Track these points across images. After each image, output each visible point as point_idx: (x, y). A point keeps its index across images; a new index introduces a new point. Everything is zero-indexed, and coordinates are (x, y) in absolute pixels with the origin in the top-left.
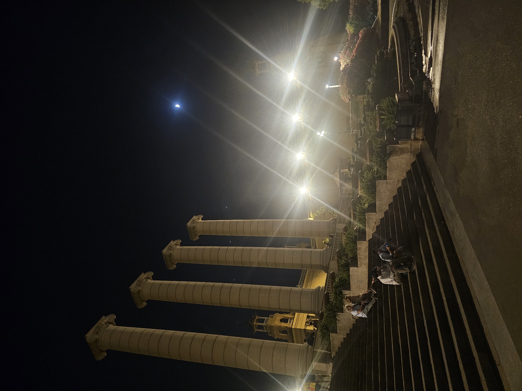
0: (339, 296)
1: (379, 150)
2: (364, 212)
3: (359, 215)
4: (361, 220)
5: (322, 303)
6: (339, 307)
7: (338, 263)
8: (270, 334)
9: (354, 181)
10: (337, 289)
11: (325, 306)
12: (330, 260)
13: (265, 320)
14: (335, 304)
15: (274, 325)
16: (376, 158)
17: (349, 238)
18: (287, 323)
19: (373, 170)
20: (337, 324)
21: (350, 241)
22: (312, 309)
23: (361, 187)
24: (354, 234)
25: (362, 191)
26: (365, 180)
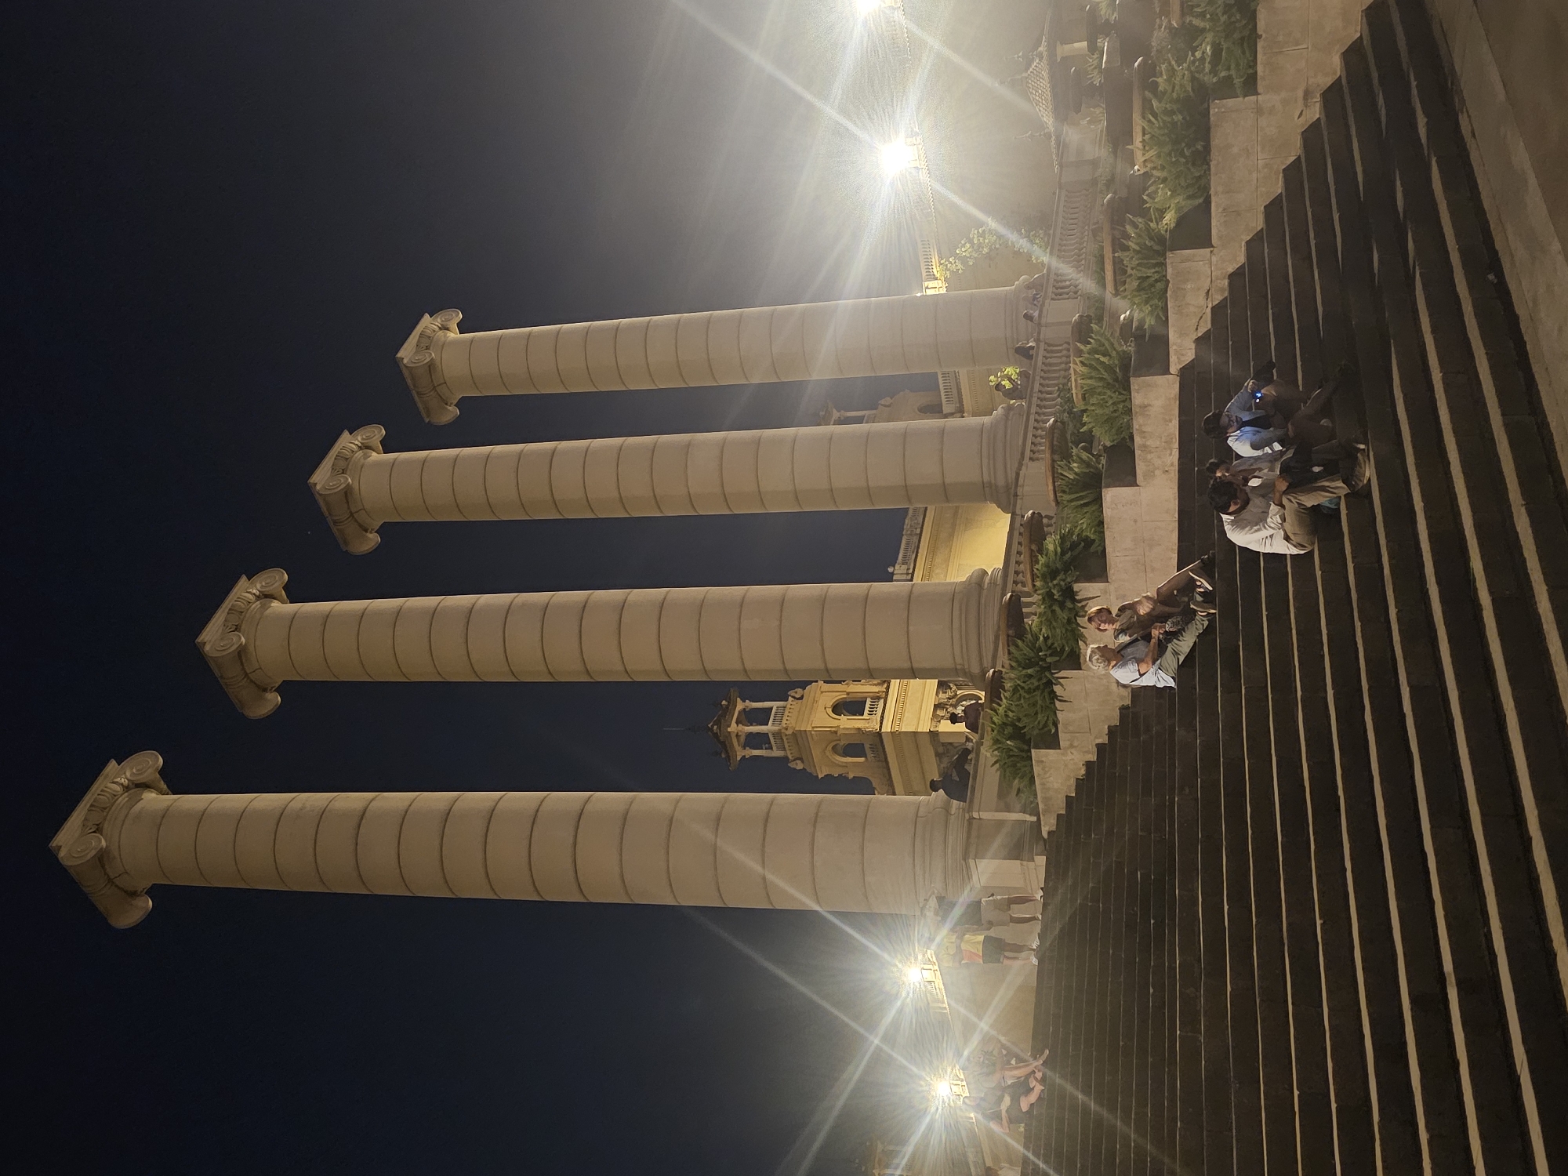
0: (1062, 605)
3: (1138, 265)
4: (1146, 284)
5: (997, 638)
6: (1063, 649)
7: (1055, 476)
8: (798, 761)
10: (1055, 582)
11: (1009, 650)
13: (773, 712)
14: (1046, 639)
17: (1096, 369)
18: (862, 715)
20: (1060, 715)
21: (1101, 379)
22: (959, 660)
23: (1144, 135)
24: (1116, 345)
25: (1147, 156)
26: (1160, 101)
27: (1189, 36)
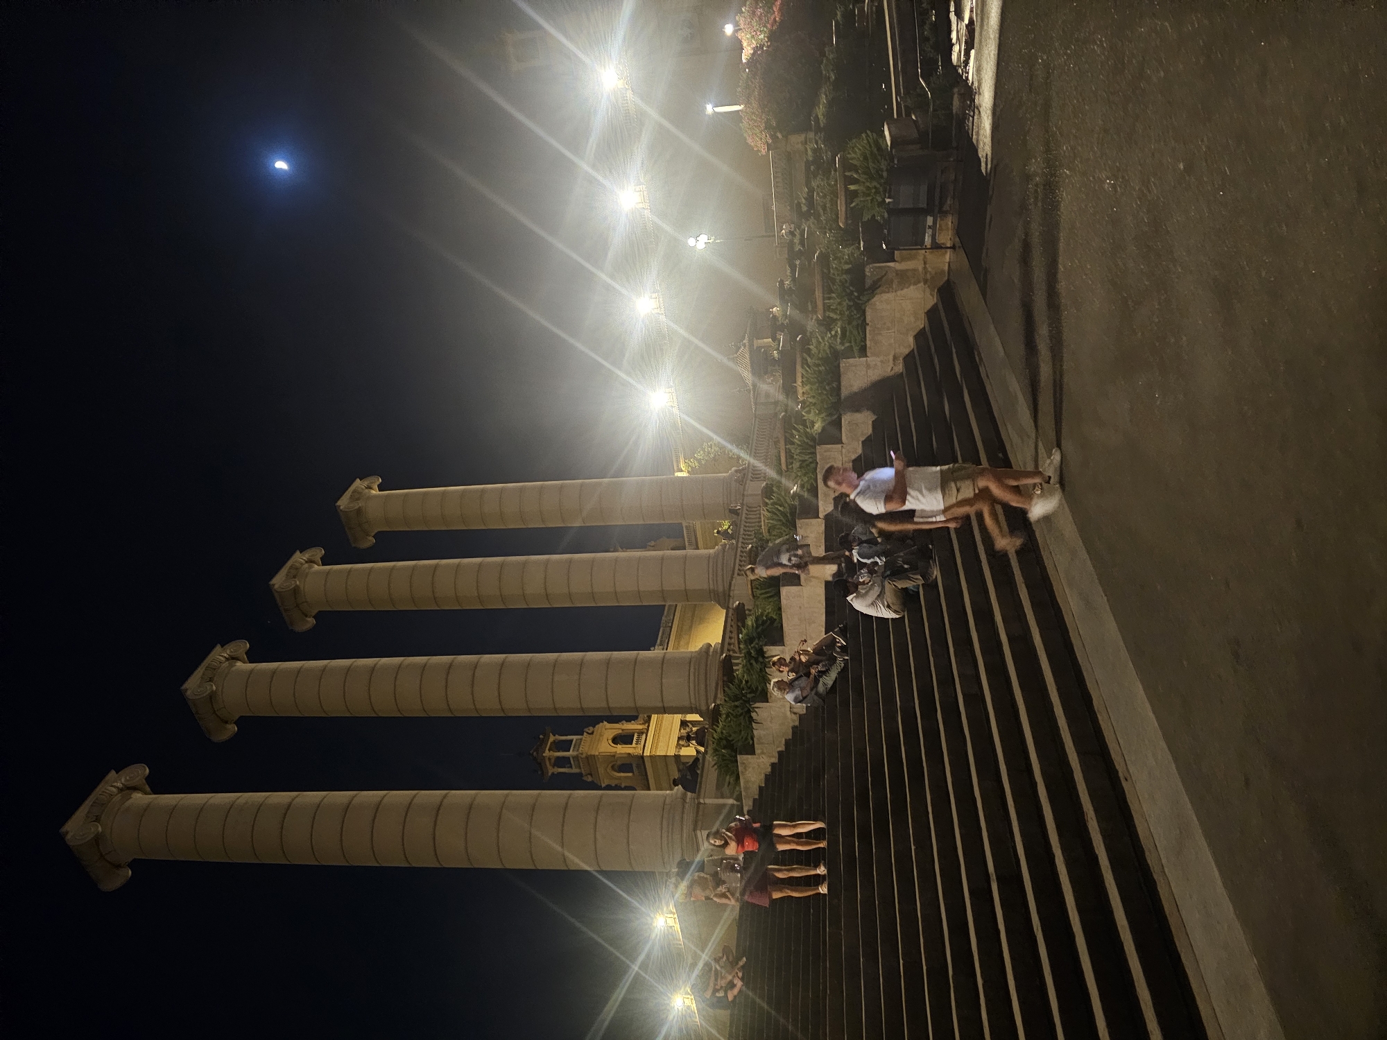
0: (757, 661)
1: (844, 276)
2: (812, 444)
3: (800, 453)
4: (804, 464)
5: (717, 684)
6: (757, 688)
8: (589, 776)
9: (787, 365)
10: (752, 645)
11: (724, 690)
12: (733, 574)
13: (574, 742)
14: (747, 682)
15: (597, 754)
16: (839, 300)
17: (775, 514)
18: (631, 744)
19: (833, 333)
20: (755, 732)
21: (780, 520)
22: (693, 701)
23: (802, 378)
24: (788, 503)
25: (804, 390)
26: (812, 359)
27: (827, 324)
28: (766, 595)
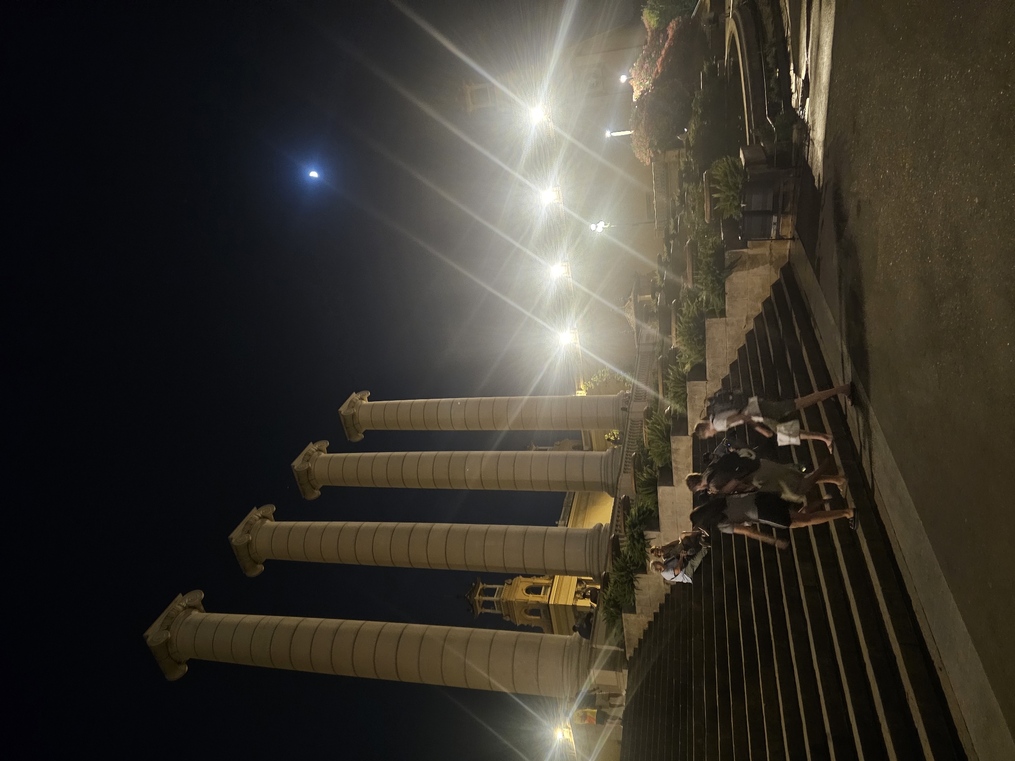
0: (638, 542)
1: (709, 259)
2: (683, 380)
3: (673, 386)
4: (677, 395)
5: (607, 557)
6: (638, 563)
7: (636, 478)
8: (508, 617)
9: (664, 317)
10: (635, 530)
11: (613, 562)
12: (620, 472)
13: (497, 590)
14: (630, 557)
15: (514, 600)
16: (704, 276)
17: (654, 431)
18: (540, 594)
19: (700, 299)
20: (636, 596)
21: (657, 436)
22: (588, 568)
23: (676, 331)
24: (664, 421)
25: (678, 340)
26: (683, 317)
27: (696, 292)
28: (646, 492)
